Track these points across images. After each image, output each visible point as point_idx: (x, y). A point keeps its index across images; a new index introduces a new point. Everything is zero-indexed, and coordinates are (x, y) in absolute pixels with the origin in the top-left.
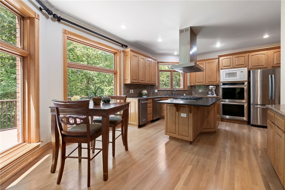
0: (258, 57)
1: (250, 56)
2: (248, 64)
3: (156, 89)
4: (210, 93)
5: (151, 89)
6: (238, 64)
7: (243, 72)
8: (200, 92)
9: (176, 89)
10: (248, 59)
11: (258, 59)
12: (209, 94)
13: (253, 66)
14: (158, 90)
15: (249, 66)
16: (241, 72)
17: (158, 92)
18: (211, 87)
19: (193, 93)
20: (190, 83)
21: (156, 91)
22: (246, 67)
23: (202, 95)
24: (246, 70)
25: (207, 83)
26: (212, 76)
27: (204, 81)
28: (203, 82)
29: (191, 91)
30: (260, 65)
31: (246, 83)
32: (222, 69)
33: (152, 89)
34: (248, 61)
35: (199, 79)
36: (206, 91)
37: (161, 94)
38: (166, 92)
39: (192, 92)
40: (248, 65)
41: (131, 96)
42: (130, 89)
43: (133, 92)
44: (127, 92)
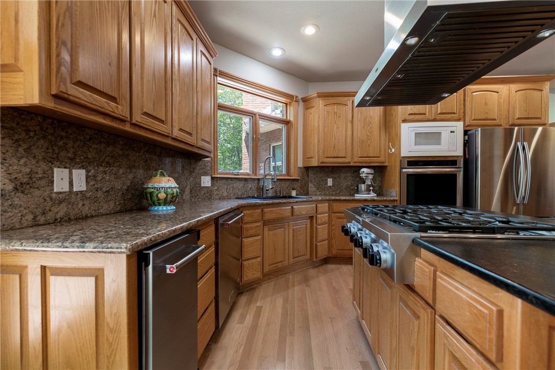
0: (485, 99)
1: (468, 93)
2: (464, 113)
3: (206, 174)
4: (363, 189)
5: (187, 173)
6: (444, 112)
7: (454, 132)
8: (330, 187)
9: (277, 178)
10: (464, 101)
11: (485, 103)
12: (362, 191)
13: (474, 120)
14: (213, 178)
15: (467, 119)
16: (451, 132)
17: (212, 184)
18: (365, 170)
19: (310, 188)
20: (306, 158)
21: (206, 181)
22: (459, 120)
23: (334, 193)
24: (459, 126)
25: (356, 159)
26: (369, 142)
27: (349, 154)
28: (345, 157)
29: (306, 184)
30: (488, 117)
31: (461, 163)
32: (405, 121)
33: (191, 172)
34: (464, 106)
35: (334, 148)
36: (346, 184)
37: (225, 194)
38: (240, 185)
39: (308, 186)
40: (464, 116)
41: (61, 214)
42: (55, 160)
43: (84, 188)
44: (20, 187)
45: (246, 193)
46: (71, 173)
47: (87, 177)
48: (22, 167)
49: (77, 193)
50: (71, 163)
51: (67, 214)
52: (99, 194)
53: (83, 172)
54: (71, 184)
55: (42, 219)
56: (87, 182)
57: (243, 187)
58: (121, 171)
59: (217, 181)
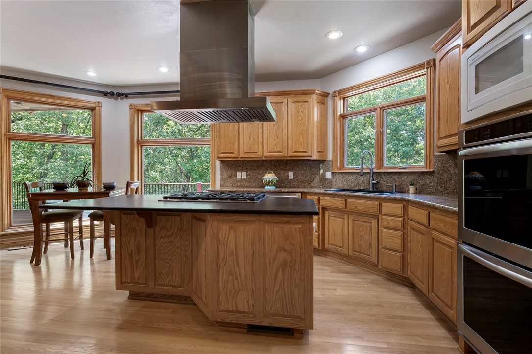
3: (328, 170)
14: (332, 173)
17: (332, 177)
21: (328, 175)
33: (320, 169)
41: (238, 185)
42: (237, 170)
43: (245, 178)
44: (230, 177)
45: (358, 185)
46: (241, 173)
47: (247, 175)
48: (230, 172)
49: (243, 179)
50: (242, 171)
51: (240, 185)
52: (251, 180)
53: (245, 173)
54: (241, 176)
55: (234, 185)
56: (247, 176)
57: (356, 179)
58: (261, 172)
59: (335, 174)
